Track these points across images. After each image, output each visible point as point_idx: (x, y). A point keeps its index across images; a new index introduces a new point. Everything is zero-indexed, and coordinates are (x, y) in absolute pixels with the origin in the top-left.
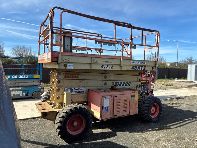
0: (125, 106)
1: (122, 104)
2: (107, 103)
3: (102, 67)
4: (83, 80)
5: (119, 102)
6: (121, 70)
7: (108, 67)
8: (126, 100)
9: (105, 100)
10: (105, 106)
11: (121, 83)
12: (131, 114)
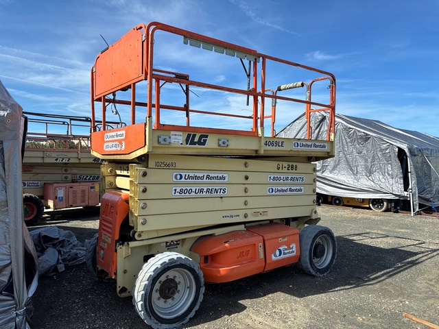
0: (83, 196)
1: (79, 195)
2: (61, 193)
3: (57, 160)
4: (37, 174)
5: (75, 192)
6: (79, 163)
7: (64, 161)
8: (83, 191)
9: (59, 191)
10: (59, 196)
11: (87, 177)
12: (90, 205)
